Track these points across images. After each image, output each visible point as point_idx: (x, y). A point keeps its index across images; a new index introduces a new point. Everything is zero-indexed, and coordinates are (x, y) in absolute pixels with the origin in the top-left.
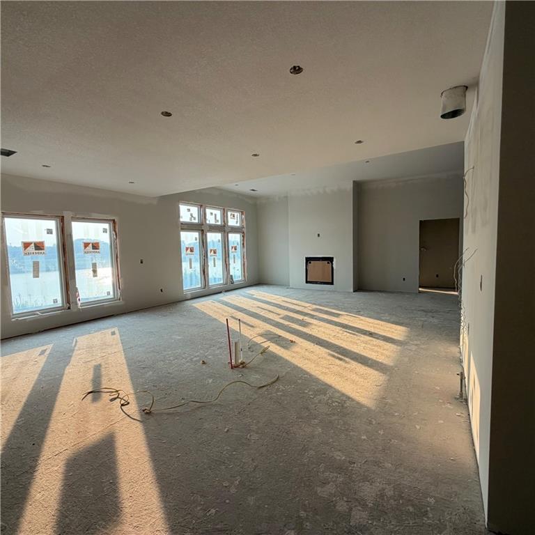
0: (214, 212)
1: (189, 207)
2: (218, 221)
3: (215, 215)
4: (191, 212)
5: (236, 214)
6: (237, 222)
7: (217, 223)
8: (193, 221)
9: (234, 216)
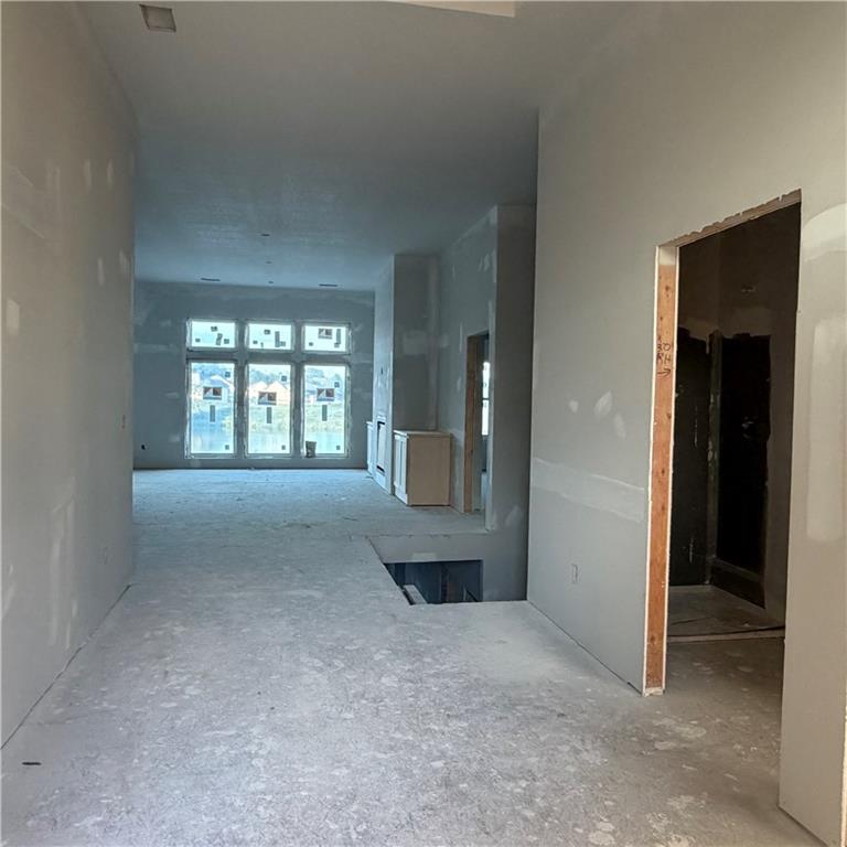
0: (273, 328)
1: (214, 324)
2: (283, 344)
3: (277, 334)
4: (219, 331)
5: (334, 330)
6: (337, 344)
7: (282, 348)
8: (223, 345)
9: (328, 333)
